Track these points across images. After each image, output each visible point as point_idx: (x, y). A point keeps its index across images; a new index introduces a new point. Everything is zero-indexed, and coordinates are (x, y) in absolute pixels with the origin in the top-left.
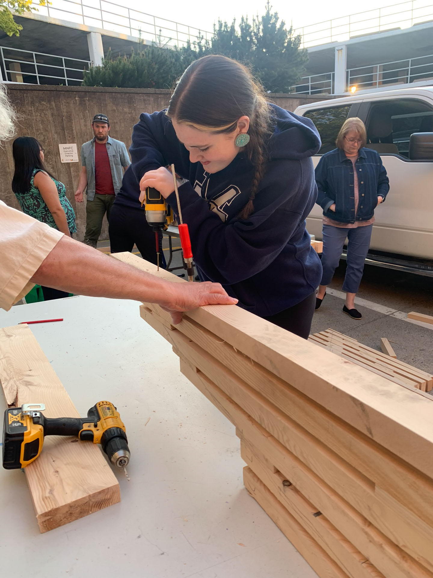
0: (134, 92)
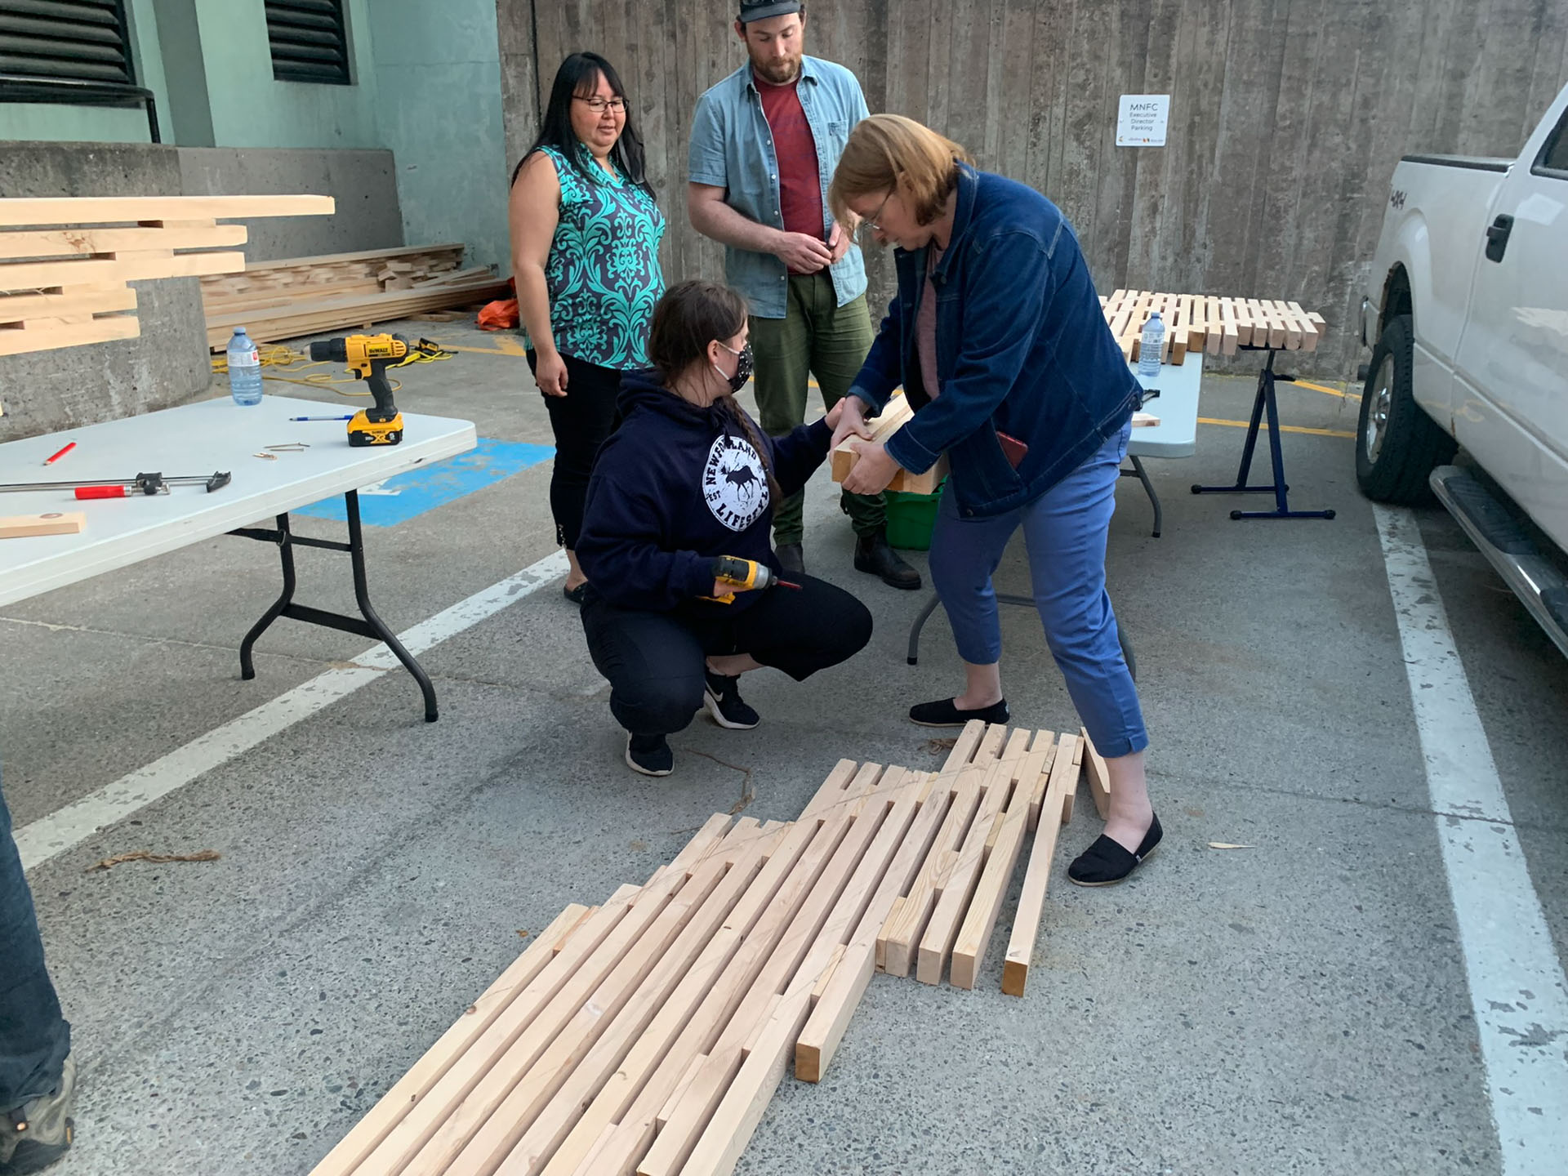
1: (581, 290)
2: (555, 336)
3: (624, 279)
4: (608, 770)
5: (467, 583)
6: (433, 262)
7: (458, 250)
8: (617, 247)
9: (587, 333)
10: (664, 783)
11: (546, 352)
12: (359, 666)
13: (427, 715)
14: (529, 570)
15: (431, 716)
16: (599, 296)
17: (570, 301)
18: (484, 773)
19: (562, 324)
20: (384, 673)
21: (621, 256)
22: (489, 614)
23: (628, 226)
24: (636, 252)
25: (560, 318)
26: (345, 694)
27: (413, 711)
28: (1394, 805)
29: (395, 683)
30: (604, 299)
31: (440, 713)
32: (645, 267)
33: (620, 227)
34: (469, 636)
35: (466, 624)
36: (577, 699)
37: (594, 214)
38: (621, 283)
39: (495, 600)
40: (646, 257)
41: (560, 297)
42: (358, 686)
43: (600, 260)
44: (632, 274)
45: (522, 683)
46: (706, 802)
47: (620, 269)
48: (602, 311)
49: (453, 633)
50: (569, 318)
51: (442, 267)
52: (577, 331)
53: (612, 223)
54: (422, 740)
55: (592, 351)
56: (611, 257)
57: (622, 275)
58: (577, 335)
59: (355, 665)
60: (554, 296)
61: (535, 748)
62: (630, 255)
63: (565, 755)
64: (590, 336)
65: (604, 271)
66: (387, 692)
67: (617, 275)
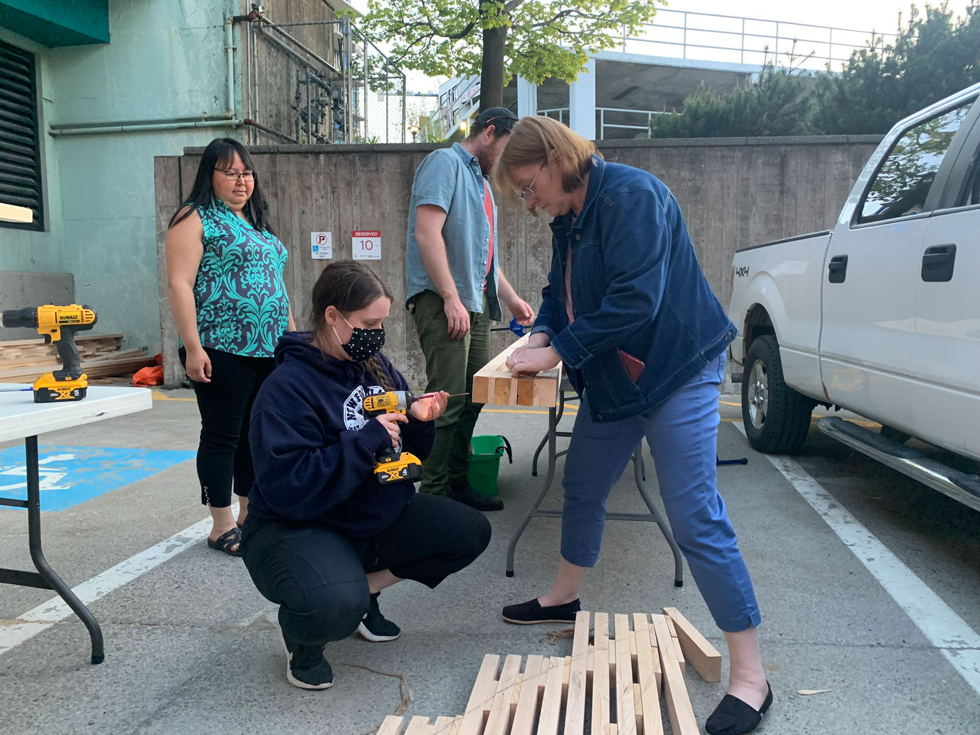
0: (703, 144)
1: (221, 298)
2: (200, 335)
3: (255, 289)
4: (272, 690)
5: (128, 547)
6: (99, 346)
7: (118, 339)
8: (248, 267)
9: (225, 330)
10: (327, 696)
11: (193, 348)
12: (26, 622)
13: (93, 657)
14: (182, 533)
15: (97, 658)
16: (235, 301)
17: (212, 307)
18: (151, 707)
19: (207, 325)
20: (51, 625)
21: (251, 273)
22: (149, 568)
23: (256, 252)
24: (263, 271)
25: (204, 320)
26: (11, 647)
27: (79, 656)
28: (905, 645)
29: (61, 633)
30: (238, 304)
31: (106, 655)
32: (272, 282)
33: (250, 252)
34: (131, 588)
35: (129, 578)
36: (235, 631)
37: (228, 244)
38: (252, 291)
39: (154, 558)
40: (272, 275)
41: (204, 305)
42: (24, 639)
43: (235, 276)
44: (262, 286)
45: (182, 622)
46: (369, 708)
47: (251, 282)
48: (238, 312)
49: (117, 586)
50: (211, 320)
51: (106, 349)
52: (218, 329)
53: (243, 250)
54: (87, 682)
55: (230, 344)
56: (243, 274)
57: (253, 286)
58: (218, 332)
59: (22, 621)
60: (199, 305)
61: (199, 677)
62: (259, 272)
63: (229, 681)
64: (228, 332)
65: (239, 284)
66: (53, 641)
67: (249, 287)
